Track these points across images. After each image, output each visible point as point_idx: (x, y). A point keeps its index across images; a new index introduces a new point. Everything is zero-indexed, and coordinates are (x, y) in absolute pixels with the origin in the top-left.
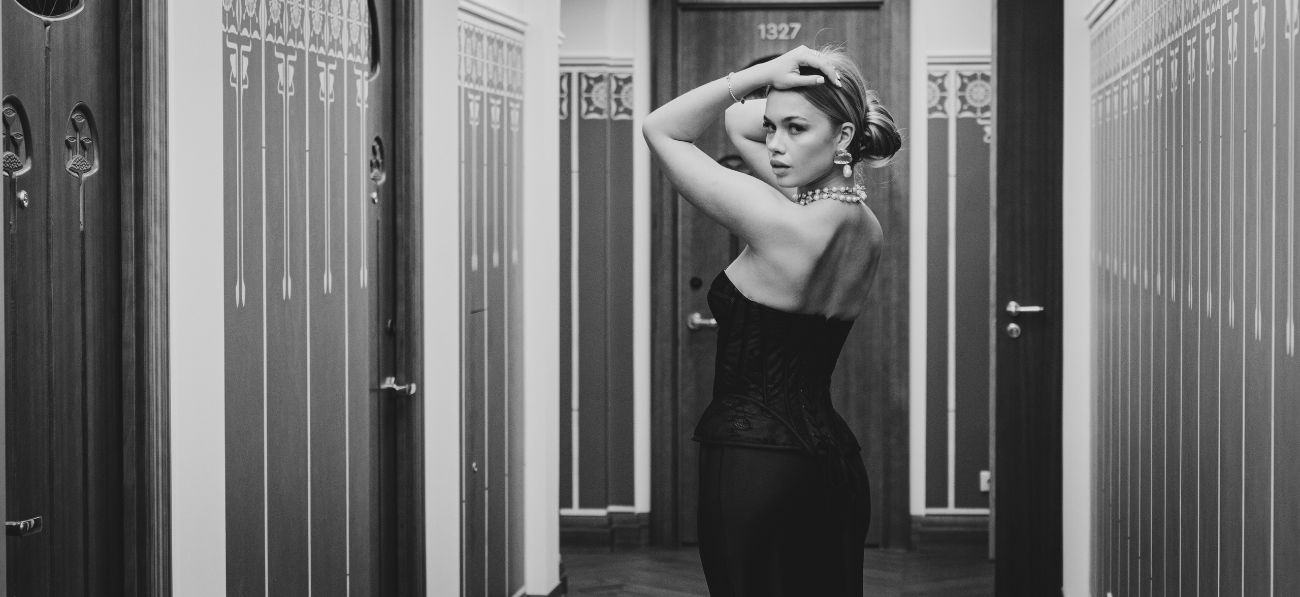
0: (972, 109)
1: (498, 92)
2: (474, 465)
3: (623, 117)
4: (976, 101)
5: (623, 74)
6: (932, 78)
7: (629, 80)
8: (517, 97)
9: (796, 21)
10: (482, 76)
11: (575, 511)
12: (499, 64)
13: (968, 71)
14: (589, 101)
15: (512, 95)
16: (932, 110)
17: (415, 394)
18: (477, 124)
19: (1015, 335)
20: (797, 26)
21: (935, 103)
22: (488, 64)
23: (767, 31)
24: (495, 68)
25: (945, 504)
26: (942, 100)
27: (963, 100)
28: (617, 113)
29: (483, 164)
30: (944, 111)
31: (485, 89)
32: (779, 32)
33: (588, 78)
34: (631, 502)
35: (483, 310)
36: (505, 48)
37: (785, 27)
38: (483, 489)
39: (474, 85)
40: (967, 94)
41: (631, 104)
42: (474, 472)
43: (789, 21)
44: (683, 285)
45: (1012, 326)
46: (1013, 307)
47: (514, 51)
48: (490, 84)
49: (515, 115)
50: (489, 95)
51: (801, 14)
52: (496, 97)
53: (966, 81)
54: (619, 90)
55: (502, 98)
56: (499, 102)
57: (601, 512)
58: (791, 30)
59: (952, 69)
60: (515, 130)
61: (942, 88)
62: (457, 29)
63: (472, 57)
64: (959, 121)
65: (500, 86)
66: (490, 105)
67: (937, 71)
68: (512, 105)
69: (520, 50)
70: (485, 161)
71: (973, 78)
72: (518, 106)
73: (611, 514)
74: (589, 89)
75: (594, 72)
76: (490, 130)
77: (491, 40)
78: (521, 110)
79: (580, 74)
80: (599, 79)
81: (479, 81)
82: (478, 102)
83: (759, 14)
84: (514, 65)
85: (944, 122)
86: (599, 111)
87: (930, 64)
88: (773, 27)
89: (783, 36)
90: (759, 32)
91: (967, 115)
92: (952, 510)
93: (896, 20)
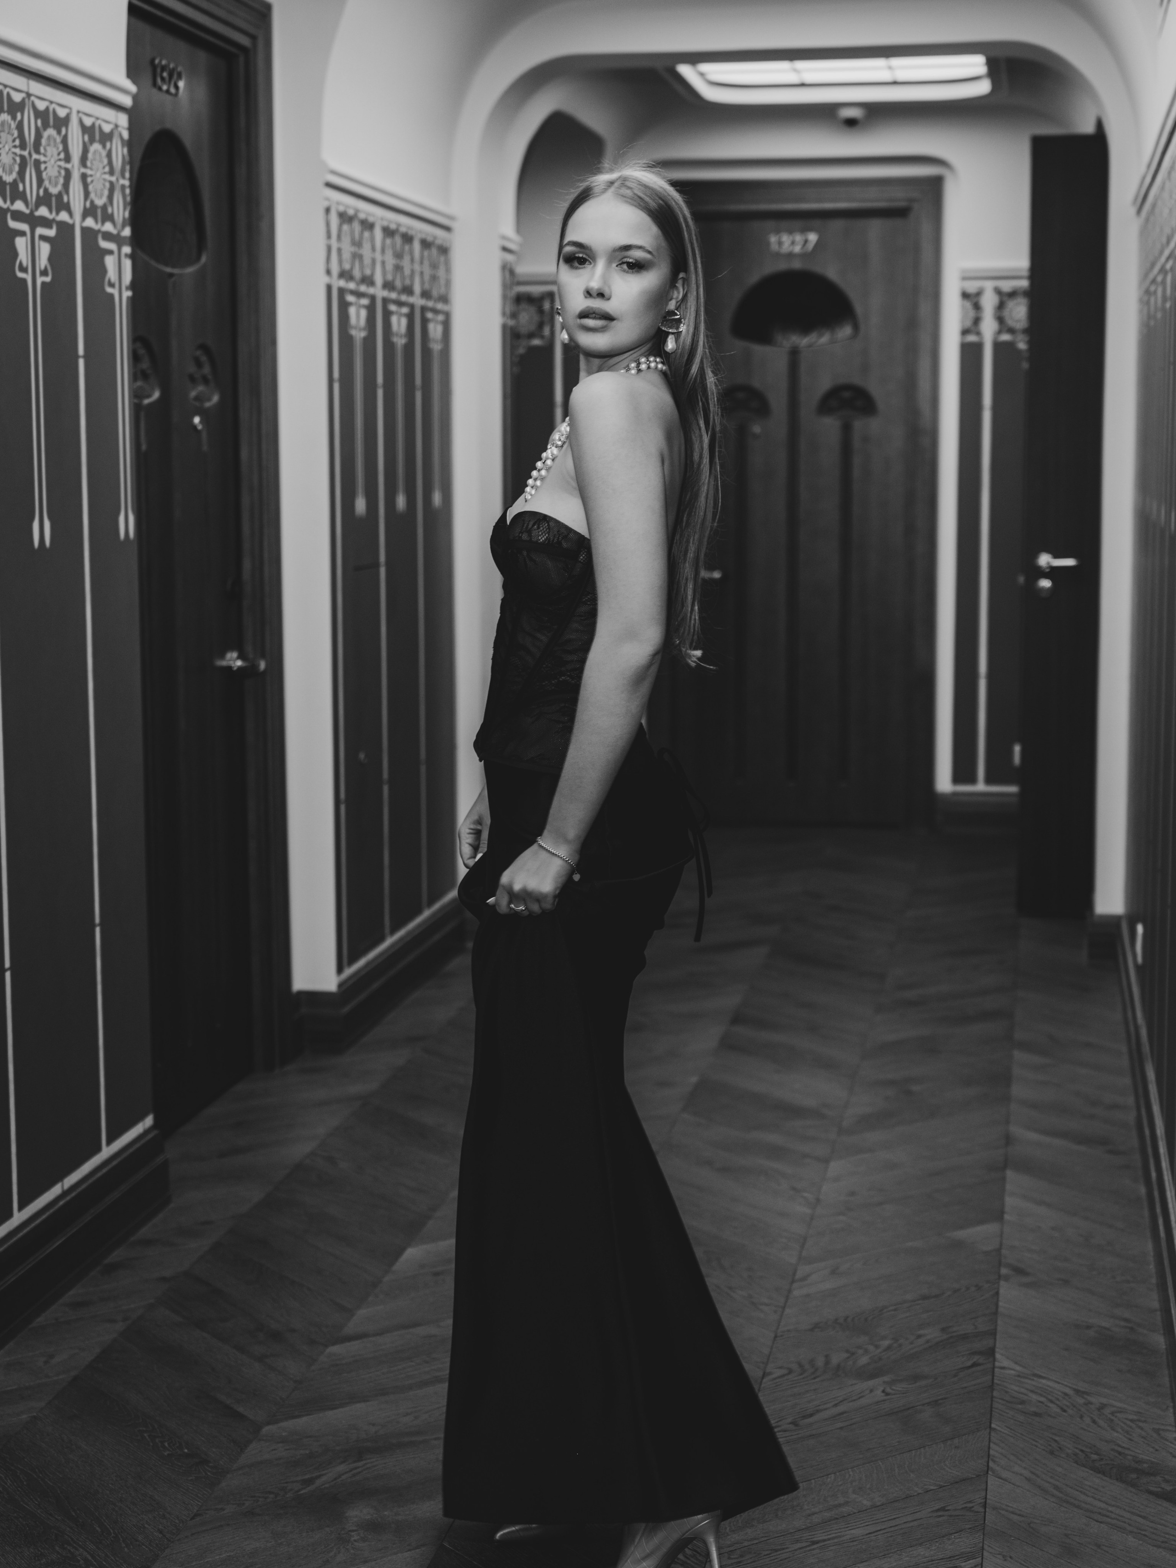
0: (1011, 331)
1: (404, 298)
2: (362, 756)
4: (1016, 321)
6: (965, 295)
8: (440, 306)
9: (811, 229)
10: (372, 275)
12: (405, 263)
13: (1007, 286)
15: (430, 304)
16: (965, 332)
17: (265, 671)
18: (363, 334)
19: (1048, 593)
20: (813, 237)
21: (969, 323)
22: (383, 261)
23: (779, 244)
24: (398, 267)
25: (973, 780)
26: (977, 321)
27: (1000, 320)
29: (375, 388)
30: (978, 333)
31: (377, 291)
32: (793, 243)
35: (378, 565)
37: (798, 238)
39: (358, 284)
40: (1006, 313)
43: (803, 231)
45: (1044, 582)
46: (1044, 560)
47: (434, 250)
48: (389, 286)
49: (435, 329)
50: (386, 299)
51: (817, 223)
52: (400, 303)
53: (1004, 298)
55: (411, 306)
56: (405, 311)
58: (806, 241)
59: (989, 286)
60: (436, 347)
61: (977, 307)
62: (322, 213)
63: (353, 249)
64: (998, 347)
65: (407, 291)
66: (388, 313)
67: (972, 287)
68: (429, 315)
69: (444, 250)
70: (380, 379)
71: (1011, 295)
72: (440, 318)
76: (389, 346)
77: (388, 232)
78: (446, 324)
81: (366, 280)
82: (364, 306)
83: (770, 224)
85: (979, 347)
87: (964, 279)
88: (786, 239)
89: (797, 249)
90: (768, 244)
91: (1006, 337)
92: (981, 786)
93: (926, 228)
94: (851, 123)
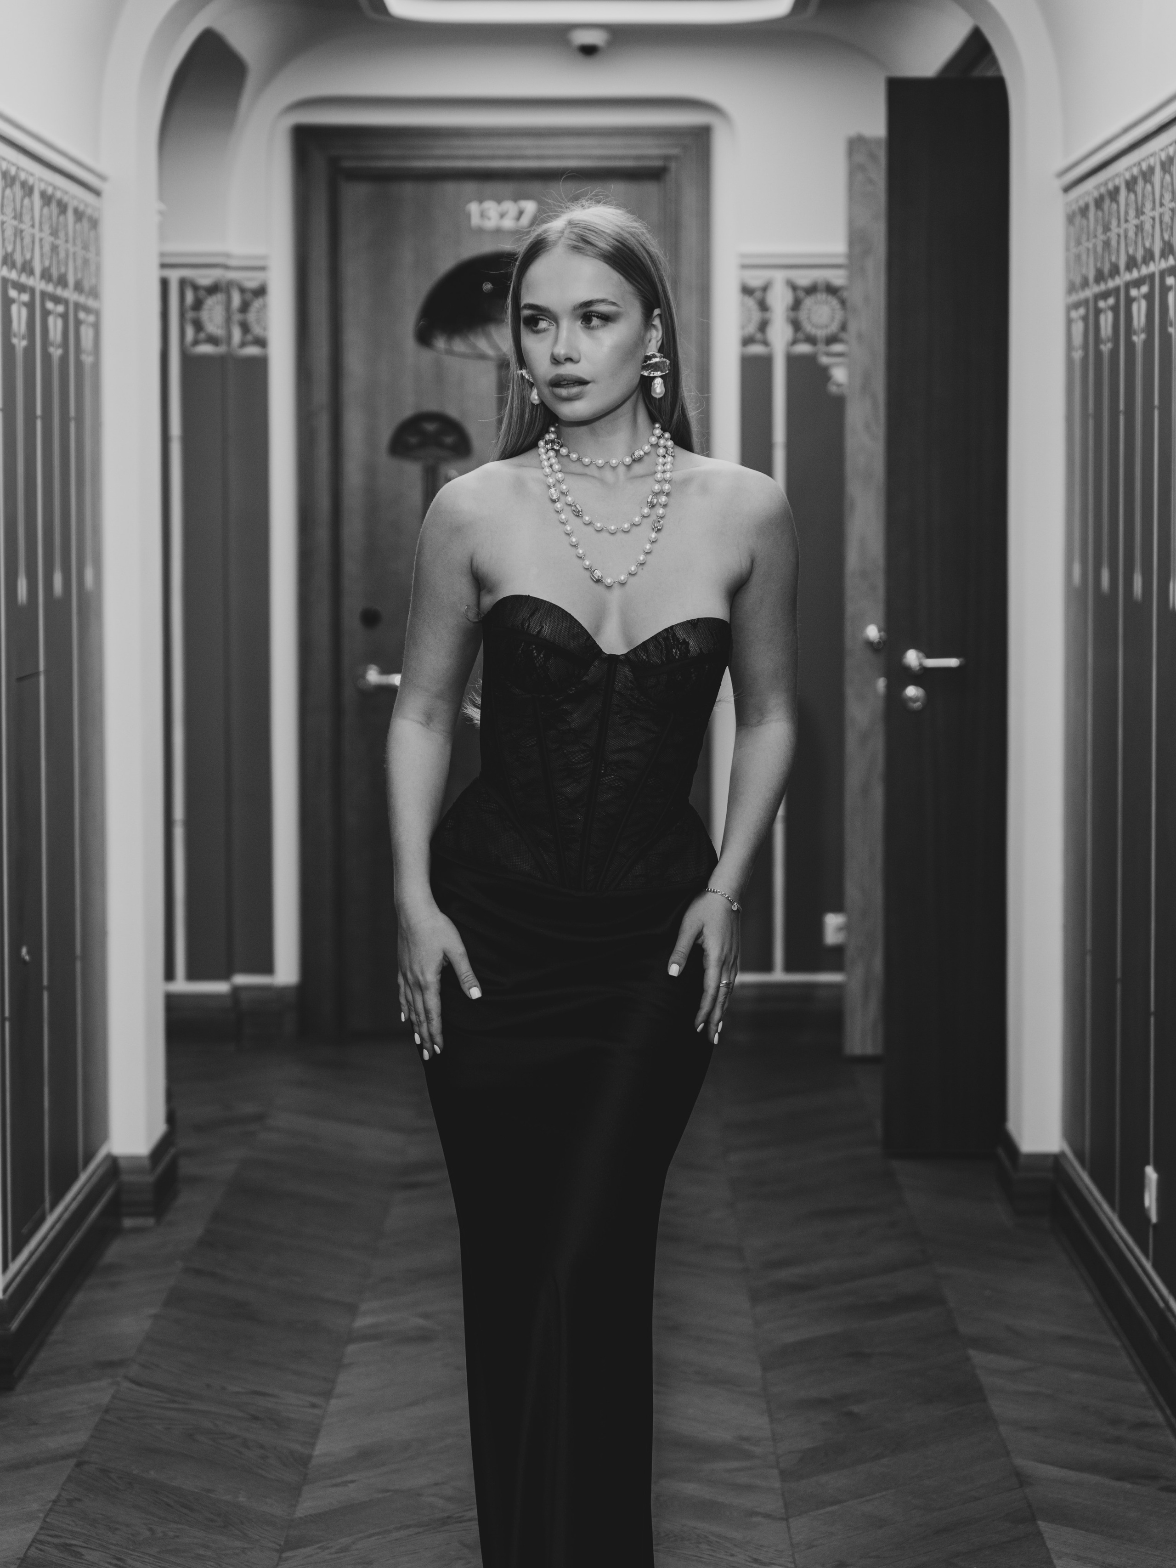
0: (811, 340)
1: (59, 292)
2: (24, 951)
3: (252, 351)
4: (816, 326)
5: (251, 281)
6: (747, 291)
7: (261, 291)
8: (91, 303)
9: (527, 197)
10: (32, 260)
11: (182, 985)
12: (60, 242)
13: (804, 278)
14: (198, 326)
15: (82, 299)
16: (747, 341)
18: (24, 343)
19: (917, 705)
20: (530, 207)
21: (751, 329)
22: (41, 240)
23: (483, 215)
24: (54, 248)
25: (767, 966)
26: (763, 326)
27: (796, 325)
28: (243, 344)
29: (35, 417)
30: (766, 343)
31: (36, 283)
32: (502, 216)
33: (196, 288)
34: (268, 968)
35: (37, 674)
36: (70, 214)
37: (510, 207)
38: (41, 988)
39: (19, 273)
40: (803, 315)
41: (265, 329)
42: (24, 961)
43: (516, 199)
44: (352, 621)
45: (912, 691)
46: (912, 658)
47: (85, 224)
48: (46, 275)
49: (87, 334)
50: (44, 294)
51: (536, 187)
52: (57, 300)
53: (800, 295)
54: (245, 307)
55: (66, 302)
56: (60, 309)
57: (220, 987)
58: (521, 213)
59: (779, 277)
60: (87, 359)
61: (763, 306)
63: (14, 223)
64: (792, 361)
65: (62, 282)
66: (46, 313)
67: (756, 279)
68: (82, 315)
69: (94, 224)
71: (812, 290)
72: (91, 318)
73: (236, 990)
74: (198, 305)
75: (205, 278)
76: (46, 357)
77: (47, 199)
78: (97, 327)
79: (183, 283)
80: (213, 289)
81: (26, 268)
82: (25, 304)
83: (470, 187)
84: (86, 247)
85: (766, 362)
86: (213, 340)
87: (744, 267)
88: (491, 207)
89: (508, 223)
90: (468, 216)
91: (803, 348)
92: (779, 975)
93: (690, 198)
94: (589, 51)
